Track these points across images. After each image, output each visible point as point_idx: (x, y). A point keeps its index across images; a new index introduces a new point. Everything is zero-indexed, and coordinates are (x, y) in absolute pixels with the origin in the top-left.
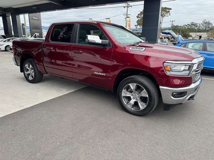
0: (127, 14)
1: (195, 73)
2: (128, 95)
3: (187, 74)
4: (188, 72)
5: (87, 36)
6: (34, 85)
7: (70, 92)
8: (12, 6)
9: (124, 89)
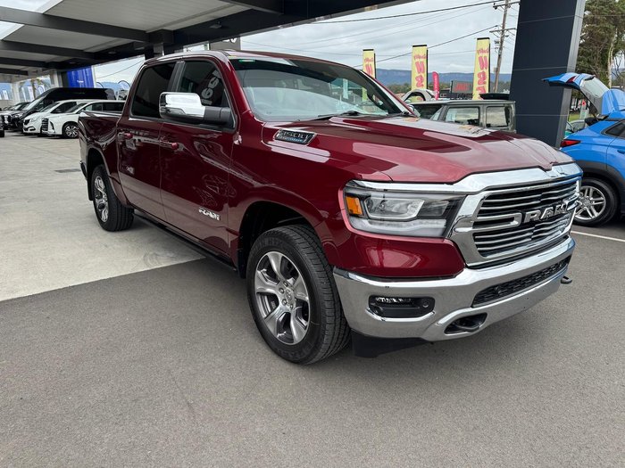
0: (503, 27)
1: (470, 229)
2: (269, 290)
3: (438, 233)
4: (441, 224)
5: (164, 97)
6: (110, 235)
7: (185, 261)
8: (164, 26)
9: (260, 269)
